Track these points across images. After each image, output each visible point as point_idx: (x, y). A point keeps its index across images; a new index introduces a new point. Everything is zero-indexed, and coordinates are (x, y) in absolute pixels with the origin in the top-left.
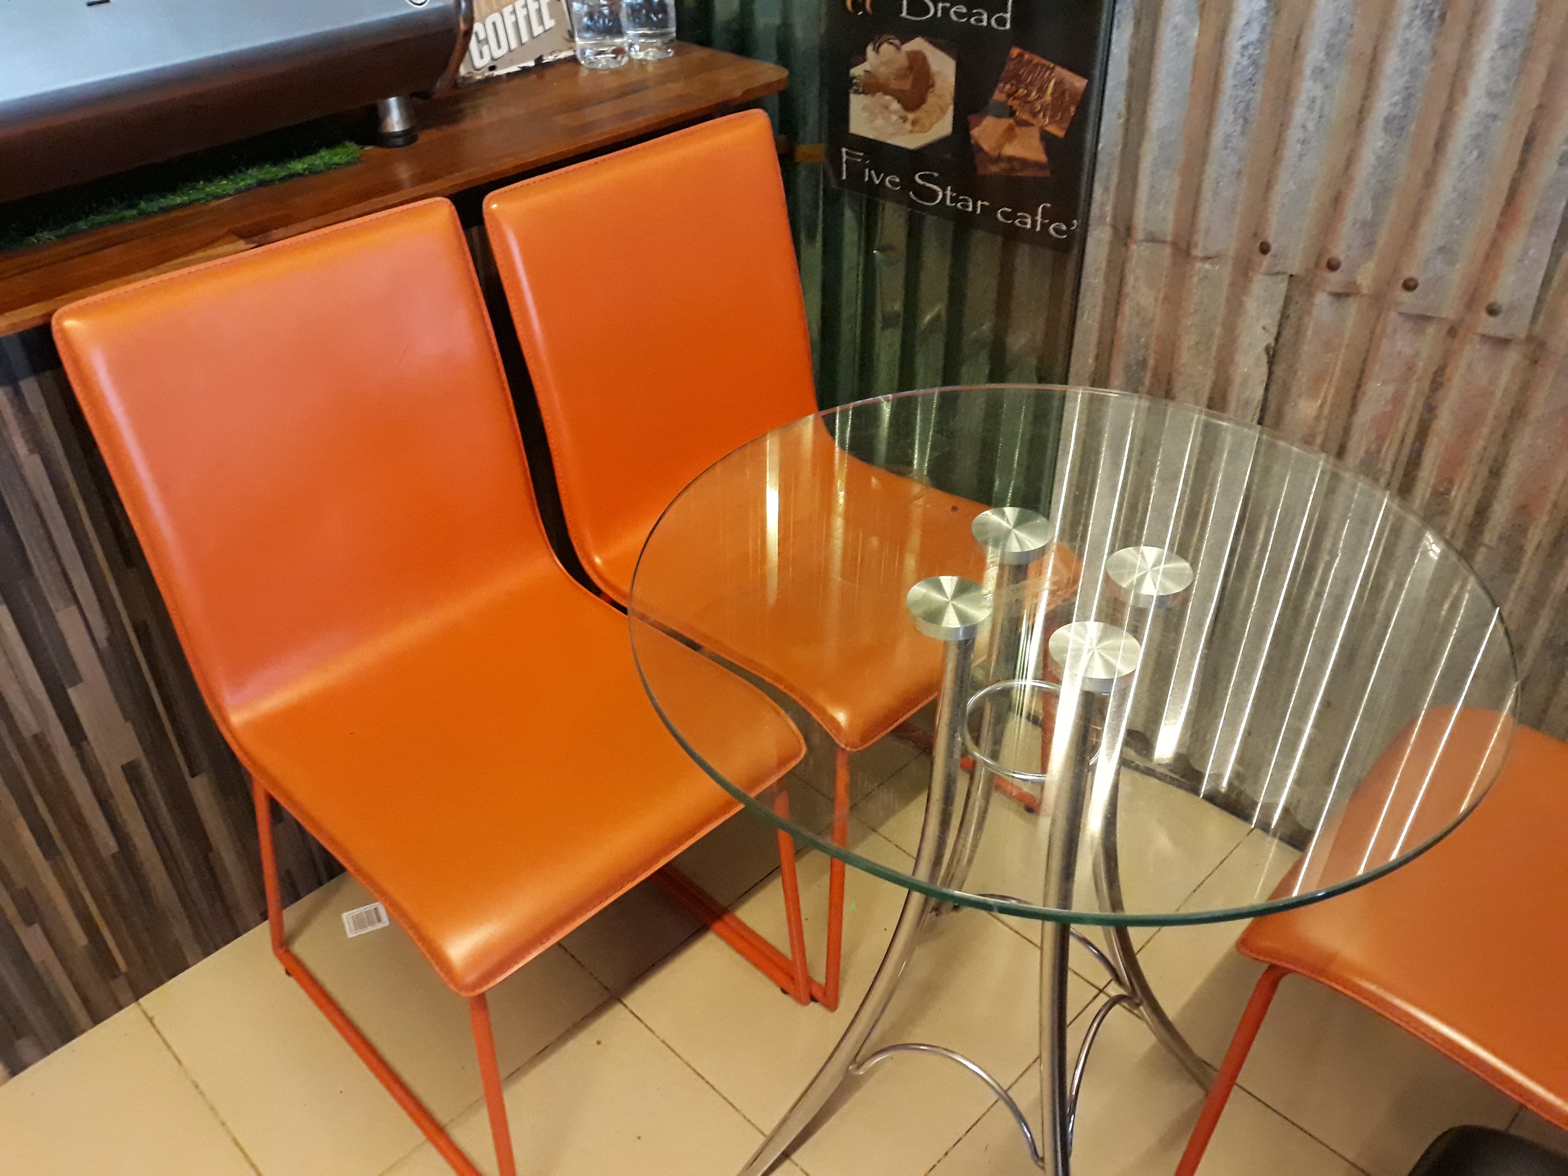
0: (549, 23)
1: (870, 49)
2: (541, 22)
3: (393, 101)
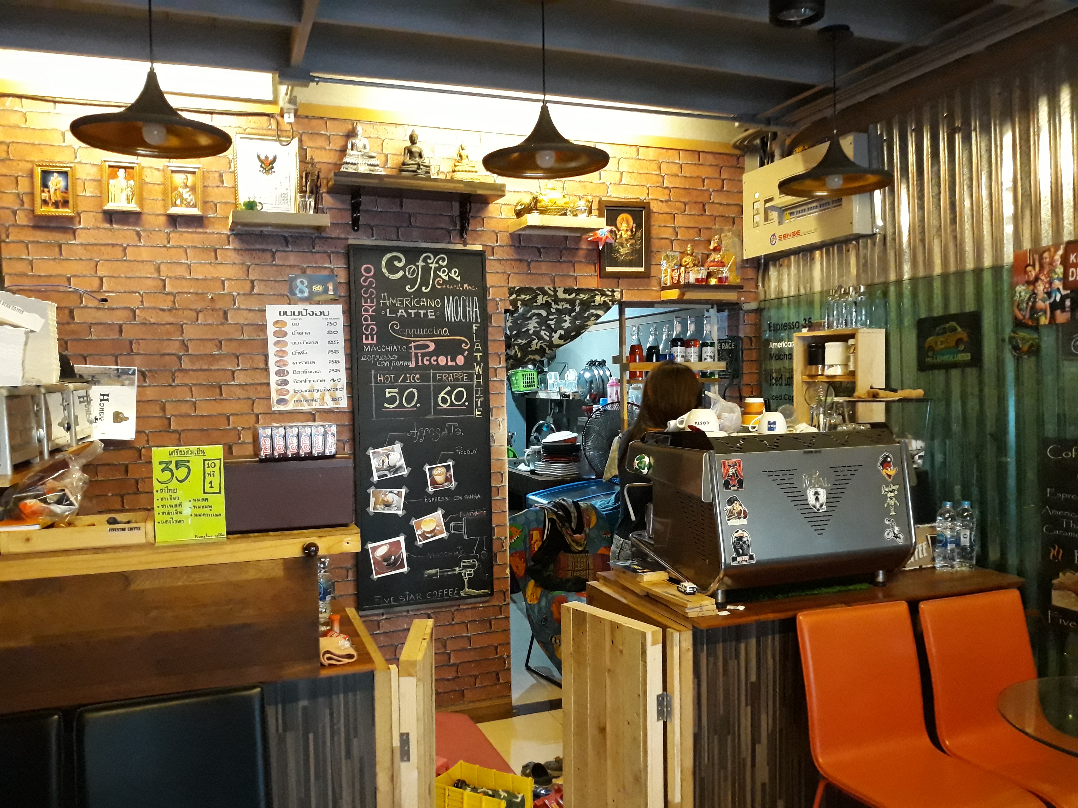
0: (925, 554)
1: (1061, 574)
2: (923, 554)
3: (881, 572)
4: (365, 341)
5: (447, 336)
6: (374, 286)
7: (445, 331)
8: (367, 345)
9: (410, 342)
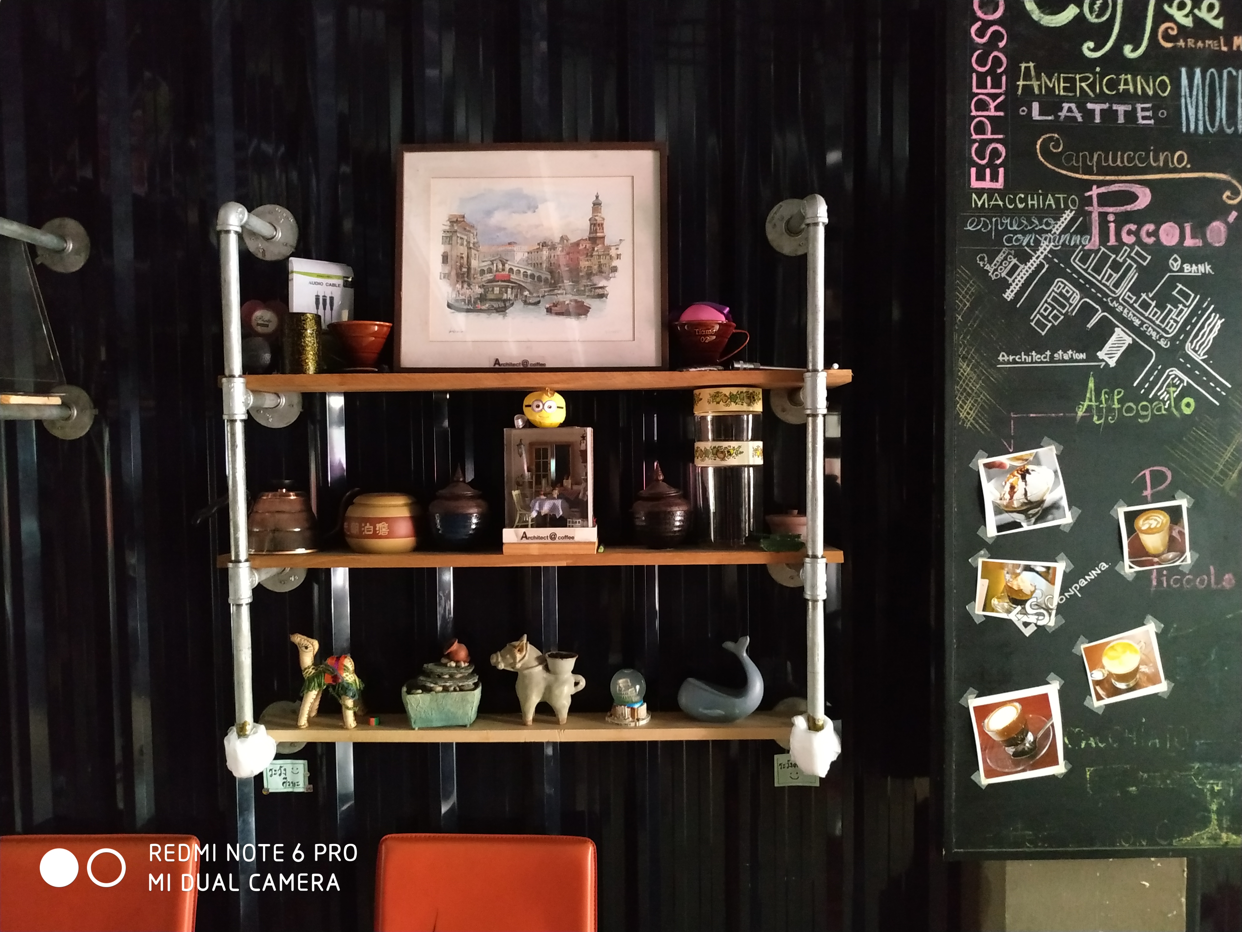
4: (975, 184)
5: (1184, 170)
6: (1002, 44)
7: (1181, 159)
8: (980, 192)
9: (1088, 185)
